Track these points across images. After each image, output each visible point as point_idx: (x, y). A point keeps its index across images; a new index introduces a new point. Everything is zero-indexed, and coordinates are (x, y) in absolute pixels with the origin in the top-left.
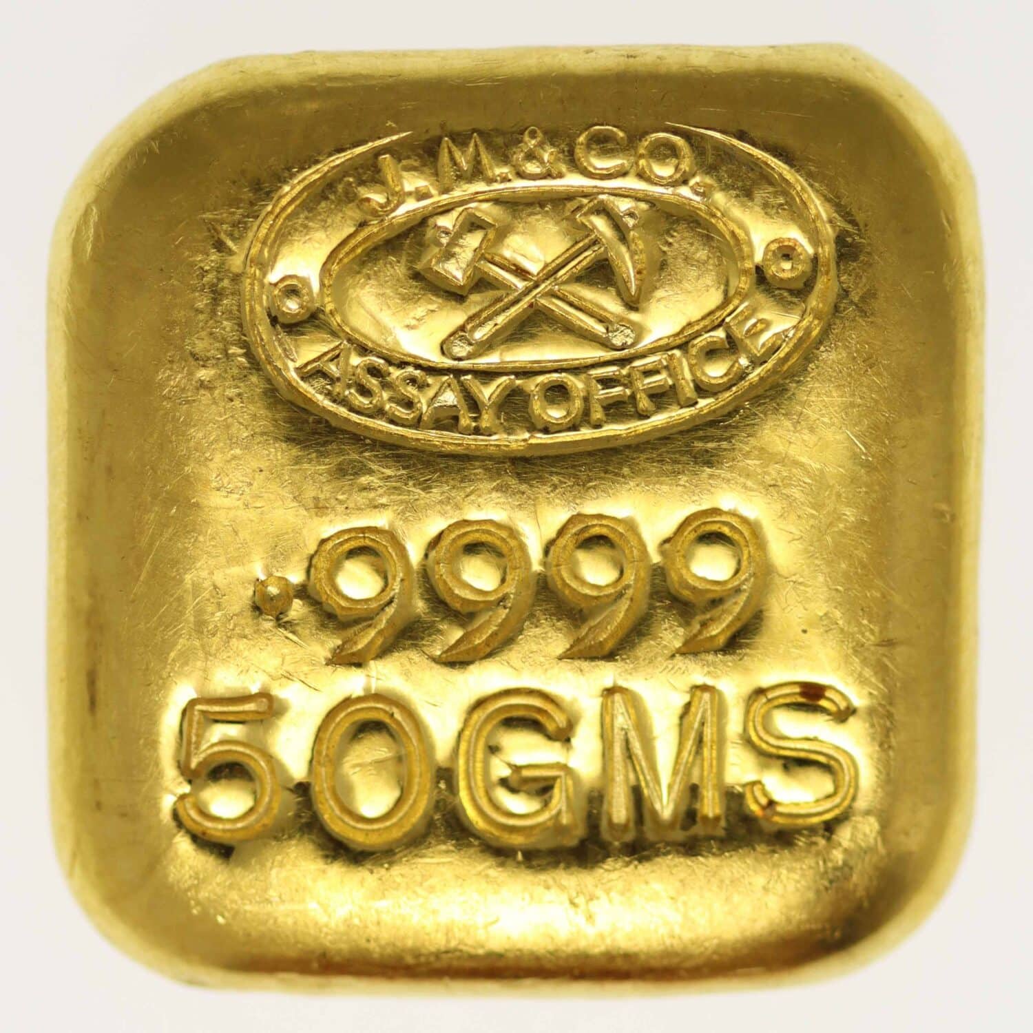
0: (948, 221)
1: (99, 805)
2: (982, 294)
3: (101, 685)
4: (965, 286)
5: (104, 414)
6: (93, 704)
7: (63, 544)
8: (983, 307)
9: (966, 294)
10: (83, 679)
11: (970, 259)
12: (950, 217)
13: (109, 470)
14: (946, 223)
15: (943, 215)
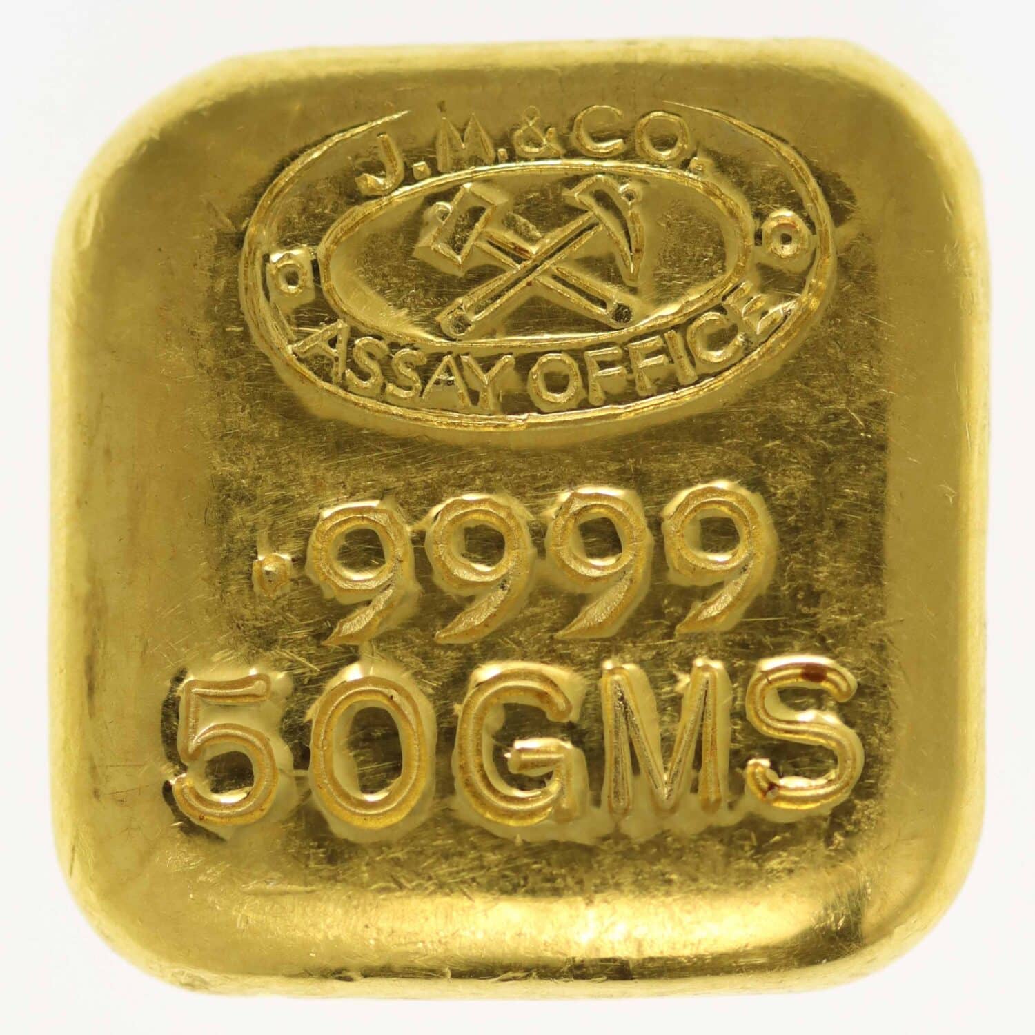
0: (950, 204)
1: (96, 793)
2: (986, 282)
3: (98, 669)
4: (966, 270)
5: (102, 396)
6: (91, 689)
7: (64, 533)
8: (987, 295)
9: (968, 278)
10: (81, 666)
11: (972, 245)
12: (952, 201)
13: (108, 452)
14: (947, 206)
15: (944, 198)
